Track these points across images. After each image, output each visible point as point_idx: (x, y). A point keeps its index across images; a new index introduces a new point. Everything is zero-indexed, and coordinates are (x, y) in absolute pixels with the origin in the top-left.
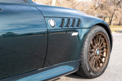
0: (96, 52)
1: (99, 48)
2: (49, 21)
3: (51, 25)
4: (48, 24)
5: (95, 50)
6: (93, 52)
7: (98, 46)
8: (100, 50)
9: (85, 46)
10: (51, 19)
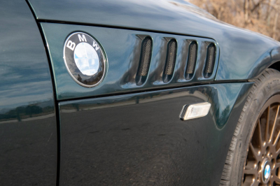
0: (260, 171)
1: (271, 154)
2: (69, 44)
3: (77, 70)
4: (61, 64)
5: (259, 164)
6: (252, 176)
7: (268, 148)
8: (273, 160)
9: (231, 158)
10: (82, 37)
